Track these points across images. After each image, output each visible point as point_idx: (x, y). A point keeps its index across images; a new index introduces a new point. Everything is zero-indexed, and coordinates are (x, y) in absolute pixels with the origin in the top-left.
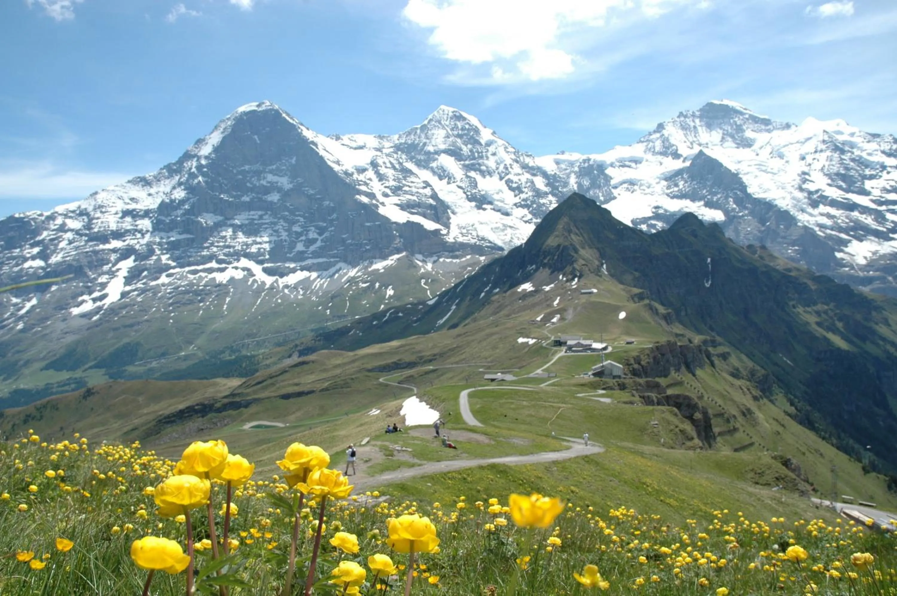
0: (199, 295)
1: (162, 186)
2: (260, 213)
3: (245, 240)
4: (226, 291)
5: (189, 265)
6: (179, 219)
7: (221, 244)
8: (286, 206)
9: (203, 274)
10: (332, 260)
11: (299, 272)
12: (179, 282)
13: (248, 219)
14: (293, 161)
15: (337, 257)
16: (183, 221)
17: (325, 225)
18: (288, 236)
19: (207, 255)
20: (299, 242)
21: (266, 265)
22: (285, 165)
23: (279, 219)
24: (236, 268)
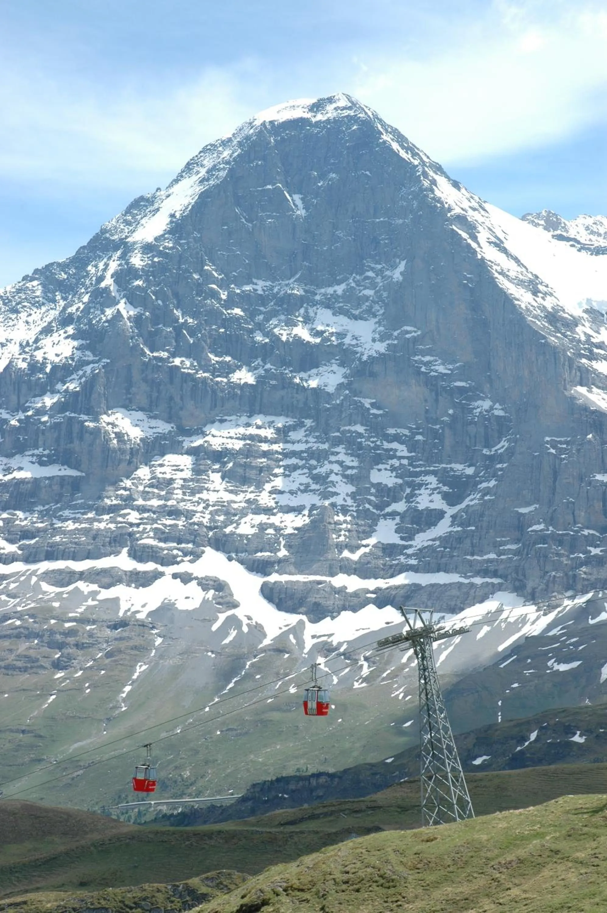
0: (61, 646)
1: (21, 324)
2: (280, 422)
3: (227, 497)
4: (138, 641)
5: (50, 556)
6: (45, 418)
7: (155, 503)
8: (360, 407)
9: (84, 587)
10: (478, 581)
11: (371, 608)
12: (12, 602)
13: (244, 438)
14: (397, 275)
15: (495, 574)
16: (56, 426)
17: (470, 471)
18: (353, 496)
19: (107, 530)
20: (385, 516)
21: (274, 578)
22: (373, 286)
23: (337, 442)
24: (185, 578)
